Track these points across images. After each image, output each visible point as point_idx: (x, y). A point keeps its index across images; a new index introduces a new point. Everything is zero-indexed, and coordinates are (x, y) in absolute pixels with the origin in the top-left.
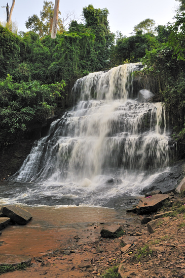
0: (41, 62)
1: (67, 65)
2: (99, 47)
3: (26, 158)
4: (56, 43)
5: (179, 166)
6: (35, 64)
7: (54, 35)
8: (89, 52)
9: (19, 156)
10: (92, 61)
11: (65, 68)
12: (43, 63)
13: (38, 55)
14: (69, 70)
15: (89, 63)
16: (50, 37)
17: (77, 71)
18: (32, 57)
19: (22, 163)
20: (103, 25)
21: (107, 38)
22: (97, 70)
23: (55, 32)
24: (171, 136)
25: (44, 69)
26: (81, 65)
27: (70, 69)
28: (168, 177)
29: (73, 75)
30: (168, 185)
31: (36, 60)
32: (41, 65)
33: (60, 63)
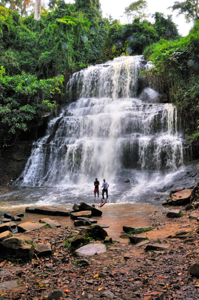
1: (61, 56)
2: (92, 35)
3: (27, 161)
4: (42, 27)
5: (194, 165)
6: (22, 52)
7: (38, 16)
8: (82, 41)
9: (19, 159)
10: (86, 51)
11: (59, 60)
12: (30, 51)
13: (25, 41)
14: (63, 62)
15: (83, 53)
16: (33, 17)
17: (72, 64)
18: (18, 43)
19: (24, 166)
20: (95, 8)
21: (99, 23)
22: (93, 62)
23: (39, 13)
25: (34, 59)
26: (75, 56)
27: (65, 61)
28: (185, 175)
29: (67, 68)
31: (23, 48)
32: (29, 53)
33: (52, 53)
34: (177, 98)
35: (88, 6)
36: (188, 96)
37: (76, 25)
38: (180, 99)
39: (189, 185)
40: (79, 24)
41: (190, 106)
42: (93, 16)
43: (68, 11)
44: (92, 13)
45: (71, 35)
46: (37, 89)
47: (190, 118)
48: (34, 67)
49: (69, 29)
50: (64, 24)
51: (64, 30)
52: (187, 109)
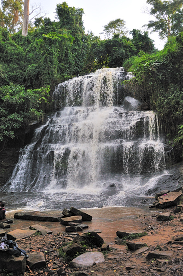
0: (17, 63)
1: (47, 68)
2: (75, 49)
3: (14, 167)
4: (29, 42)
5: (176, 169)
6: (10, 65)
7: (26, 33)
8: (67, 55)
9: (6, 166)
10: (70, 64)
11: (45, 72)
12: (18, 64)
13: (13, 55)
14: (49, 74)
15: (68, 66)
16: (21, 33)
17: (57, 76)
18: (6, 57)
19: (11, 172)
20: (78, 25)
21: (82, 39)
22: (77, 74)
23: (26, 29)
24: (165, 142)
25: (21, 71)
26: (60, 68)
27: (51, 73)
28: (169, 178)
29: (53, 79)
30: (171, 185)
31: (11, 61)
32: (17, 66)
33: (38, 66)
34: (157, 105)
35: (72, 24)
36: (168, 103)
37: (60, 40)
38: (161, 106)
39: (173, 188)
40: (64, 39)
41: (170, 113)
42: (77, 32)
43: (53, 28)
44: (76, 30)
45: (56, 49)
46: (24, 98)
47: (170, 124)
48: (21, 78)
49: (55, 44)
50: (50, 39)
51: (50, 45)
52: (168, 115)
